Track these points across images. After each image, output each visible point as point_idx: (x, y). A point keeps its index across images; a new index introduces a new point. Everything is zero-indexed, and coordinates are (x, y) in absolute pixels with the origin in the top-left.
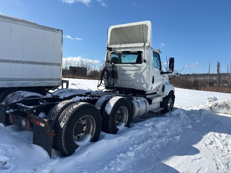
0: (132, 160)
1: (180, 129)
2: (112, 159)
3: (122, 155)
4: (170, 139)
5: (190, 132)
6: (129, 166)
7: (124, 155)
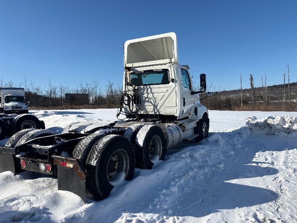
0: (177, 196)
1: (221, 156)
2: (155, 197)
3: (164, 191)
4: (213, 169)
5: (233, 158)
6: (175, 202)
7: (167, 191)
